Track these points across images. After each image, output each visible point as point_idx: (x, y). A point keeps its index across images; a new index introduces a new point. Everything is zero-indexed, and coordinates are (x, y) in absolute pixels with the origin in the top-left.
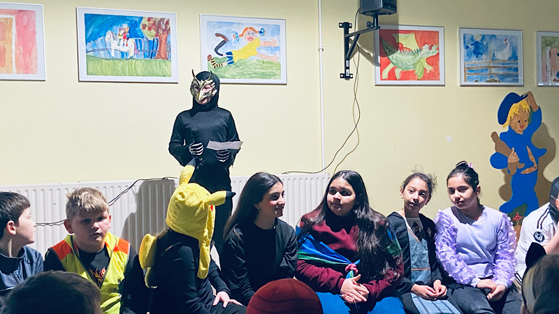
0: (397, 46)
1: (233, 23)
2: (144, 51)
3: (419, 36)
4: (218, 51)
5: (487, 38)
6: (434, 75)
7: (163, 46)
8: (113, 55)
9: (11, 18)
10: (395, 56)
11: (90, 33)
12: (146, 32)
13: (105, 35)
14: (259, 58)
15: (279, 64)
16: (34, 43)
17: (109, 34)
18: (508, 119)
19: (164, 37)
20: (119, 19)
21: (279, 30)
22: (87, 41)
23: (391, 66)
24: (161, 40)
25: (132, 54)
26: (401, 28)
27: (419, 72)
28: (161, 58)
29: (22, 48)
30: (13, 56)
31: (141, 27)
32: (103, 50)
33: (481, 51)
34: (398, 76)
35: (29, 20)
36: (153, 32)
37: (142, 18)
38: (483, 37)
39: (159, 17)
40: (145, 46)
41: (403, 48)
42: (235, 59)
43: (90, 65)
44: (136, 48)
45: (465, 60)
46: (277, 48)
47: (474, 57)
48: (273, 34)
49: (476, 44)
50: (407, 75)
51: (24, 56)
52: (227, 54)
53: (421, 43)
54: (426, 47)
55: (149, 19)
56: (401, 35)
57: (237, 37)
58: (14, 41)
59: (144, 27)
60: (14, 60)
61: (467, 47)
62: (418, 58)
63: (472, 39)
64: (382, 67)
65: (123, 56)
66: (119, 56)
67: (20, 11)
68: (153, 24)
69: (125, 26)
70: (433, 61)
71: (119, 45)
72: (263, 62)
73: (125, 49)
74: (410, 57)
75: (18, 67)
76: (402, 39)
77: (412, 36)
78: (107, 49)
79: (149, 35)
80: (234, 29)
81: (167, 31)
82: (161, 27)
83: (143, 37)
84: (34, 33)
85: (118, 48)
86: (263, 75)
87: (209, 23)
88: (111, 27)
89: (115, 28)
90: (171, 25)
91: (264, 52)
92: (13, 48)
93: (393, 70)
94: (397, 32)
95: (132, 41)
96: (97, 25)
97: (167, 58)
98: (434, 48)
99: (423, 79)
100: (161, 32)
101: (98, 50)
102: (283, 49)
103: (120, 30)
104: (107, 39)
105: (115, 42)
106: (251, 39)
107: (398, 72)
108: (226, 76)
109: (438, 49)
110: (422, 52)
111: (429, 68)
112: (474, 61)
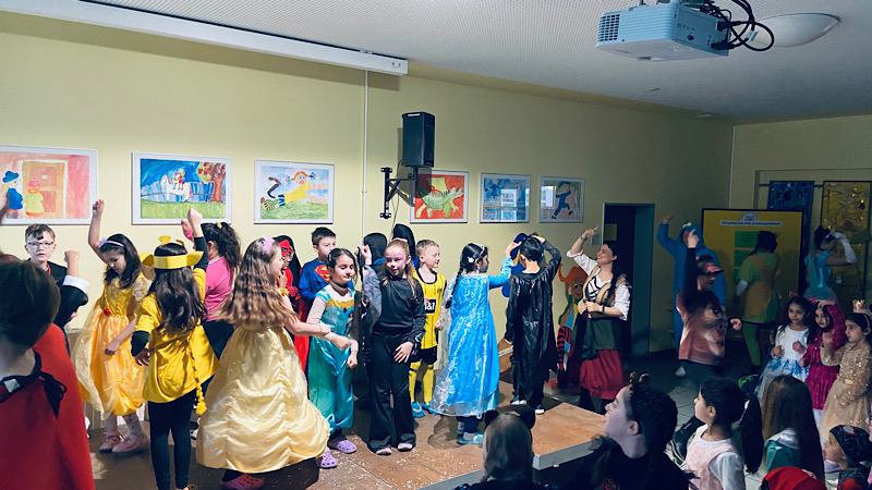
0: (429, 189)
1: (286, 168)
2: (200, 194)
3: (448, 180)
5: (503, 181)
6: (459, 214)
7: (218, 189)
8: (168, 199)
9: (64, 165)
10: (427, 197)
11: (145, 177)
12: (201, 176)
13: (160, 179)
14: (309, 200)
15: (327, 205)
16: (86, 187)
17: (165, 178)
19: (219, 181)
20: (174, 164)
21: (328, 175)
22: (142, 185)
23: (424, 206)
24: (216, 185)
25: (187, 197)
26: (433, 173)
27: (447, 212)
28: (216, 200)
29: (73, 193)
30: (64, 201)
31: (197, 172)
32: (158, 194)
33: (497, 193)
34: (429, 215)
35: (82, 166)
36: (209, 176)
37: (198, 163)
38: (500, 181)
39: (215, 162)
40: (200, 189)
41: (434, 190)
42: (286, 202)
43: (144, 209)
44: (191, 192)
45: (485, 201)
46: (326, 191)
47: (491, 197)
48: (322, 178)
49: (494, 187)
50: (437, 214)
51: (75, 200)
52: (280, 196)
53: (450, 186)
54: (454, 189)
55: (205, 164)
56: (433, 179)
57: (289, 181)
58: (65, 186)
59: (200, 171)
60: (65, 204)
61: (486, 190)
62: (446, 199)
63: (491, 182)
64: (417, 207)
65: (178, 200)
66: (174, 200)
67: (74, 156)
68: (210, 169)
69: (181, 171)
70: (459, 201)
71: (174, 189)
72: (312, 204)
73: (180, 193)
74: (440, 198)
75: (69, 211)
76: (435, 183)
77: (442, 180)
78: (162, 193)
79: (205, 179)
80: (287, 173)
81: (223, 175)
82: (217, 171)
83: (199, 181)
84: (87, 177)
85: (173, 191)
86: (311, 216)
87: (263, 168)
88: (167, 171)
89: (170, 172)
90: (226, 170)
92: (65, 192)
93: (425, 210)
94: (431, 176)
95: (187, 185)
96: (152, 170)
97: (221, 201)
98: (460, 190)
99: (450, 217)
100: (216, 176)
101: (153, 194)
102: (331, 191)
103: (176, 174)
104: (162, 184)
105: (170, 186)
106: (302, 182)
107: (429, 211)
108: (278, 216)
109: (463, 191)
110: (450, 194)
111: (455, 208)
112: (492, 201)
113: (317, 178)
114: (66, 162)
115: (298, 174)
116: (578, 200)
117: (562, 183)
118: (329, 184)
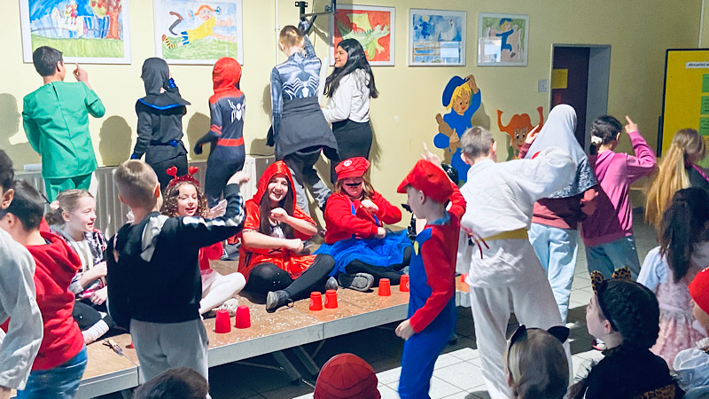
0: (350, 26)
2: (94, 30)
3: (372, 16)
4: (173, 30)
5: (434, 19)
6: (384, 56)
7: (114, 24)
8: (60, 34)
11: (34, 10)
12: (95, 10)
13: (50, 13)
14: (216, 38)
15: (236, 45)
17: (55, 11)
18: (452, 101)
19: (115, 14)
21: (235, 9)
22: (32, 19)
24: (112, 19)
25: (81, 33)
26: (355, 8)
27: (371, 52)
28: (113, 37)
31: (90, 4)
32: (50, 28)
33: (428, 32)
36: (103, 9)
38: (431, 17)
40: (95, 25)
41: (356, 28)
42: (190, 40)
44: (86, 27)
45: (414, 41)
46: (234, 28)
47: (422, 36)
48: (229, 12)
49: (424, 25)
52: (182, 33)
53: (374, 23)
54: (379, 27)
56: (355, 16)
57: (192, 15)
59: (93, 5)
61: (416, 28)
62: (369, 39)
63: (421, 20)
65: (71, 36)
66: (67, 35)
68: (104, 1)
70: (384, 41)
71: (66, 23)
73: (73, 28)
74: (363, 37)
76: (356, 19)
77: (365, 16)
78: (53, 28)
79: (99, 12)
80: (189, 7)
81: (118, 8)
82: (111, 4)
83: (92, 15)
85: (65, 26)
88: (57, 3)
89: (61, 4)
90: (123, 2)
91: (220, 31)
94: (351, 12)
95: (80, 19)
97: (118, 38)
98: (385, 28)
99: (375, 59)
100: (111, 9)
101: (44, 29)
102: (239, 29)
103: (67, 7)
104: (53, 17)
105: (63, 20)
106: (206, 17)
108: (181, 56)
109: (389, 29)
110: (374, 33)
111: (381, 49)
112: (422, 41)
113: (224, 12)
115: (202, 7)
116: (522, 41)
117: (503, 20)
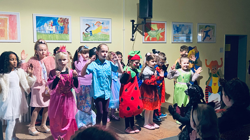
0: (150, 29)
1: (92, 20)
2: (59, 31)
3: (158, 25)
5: (181, 26)
6: (163, 39)
7: (66, 29)
8: (47, 32)
10: (150, 32)
11: (38, 24)
12: (59, 23)
14: (102, 33)
16: (16, 28)
17: (45, 24)
18: (188, 56)
19: (66, 25)
20: (49, 19)
21: (109, 23)
22: (37, 27)
23: (148, 36)
24: (65, 27)
25: (54, 32)
26: (152, 22)
27: (158, 38)
28: (65, 33)
29: (11, 30)
30: (8, 33)
31: (58, 22)
32: (43, 30)
33: (179, 30)
34: (151, 40)
35: (14, 19)
37: (58, 18)
38: (180, 25)
39: (65, 17)
40: (59, 29)
41: (152, 29)
43: (38, 36)
44: (56, 30)
45: (174, 34)
46: (108, 30)
47: (177, 32)
48: (107, 24)
49: (177, 28)
50: (154, 39)
51: (12, 32)
52: (90, 32)
53: (159, 27)
54: (160, 29)
55: (61, 19)
56: (152, 25)
58: (8, 27)
61: (174, 29)
62: (157, 33)
63: (176, 26)
64: (145, 36)
65: (51, 33)
66: (49, 33)
67: (11, 15)
69: (52, 21)
70: (163, 34)
72: (103, 35)
73: (51, 30)
74: (155, 33)
75: (10, 37)
77: (156, 25)
78: (45, 30)
79: (61, 24)
80: (93, 22)
81: (68, 23)
82: (65, 21)
83: (58, 25)
84: (16, 24)
85: (49, 29)
86: (103, 40)
87: (83, 20)
88: (46, 21)
89: (48, 22)
90: (69, 21)
92: (8, 29)
95: (54, 27)
96: (41, 21)
97: (67, 33)
98: (163, 29)
99: (159, 41)
100: (65, 23)
101: (41, 30)
102: (110, 30)
103: (50, 22)
104: (45, 26)
105: (48, 27)
106: (99, 26)
107: (151, 38)
108: (90, 40)
110: (159, 31)
111: (161, 37)
112: (176, 34)
113: (105, 24)
114: (8, 17)
115: (97, 22)
116: (214, 33)
117: (206, 26)
118: (109, 27)
